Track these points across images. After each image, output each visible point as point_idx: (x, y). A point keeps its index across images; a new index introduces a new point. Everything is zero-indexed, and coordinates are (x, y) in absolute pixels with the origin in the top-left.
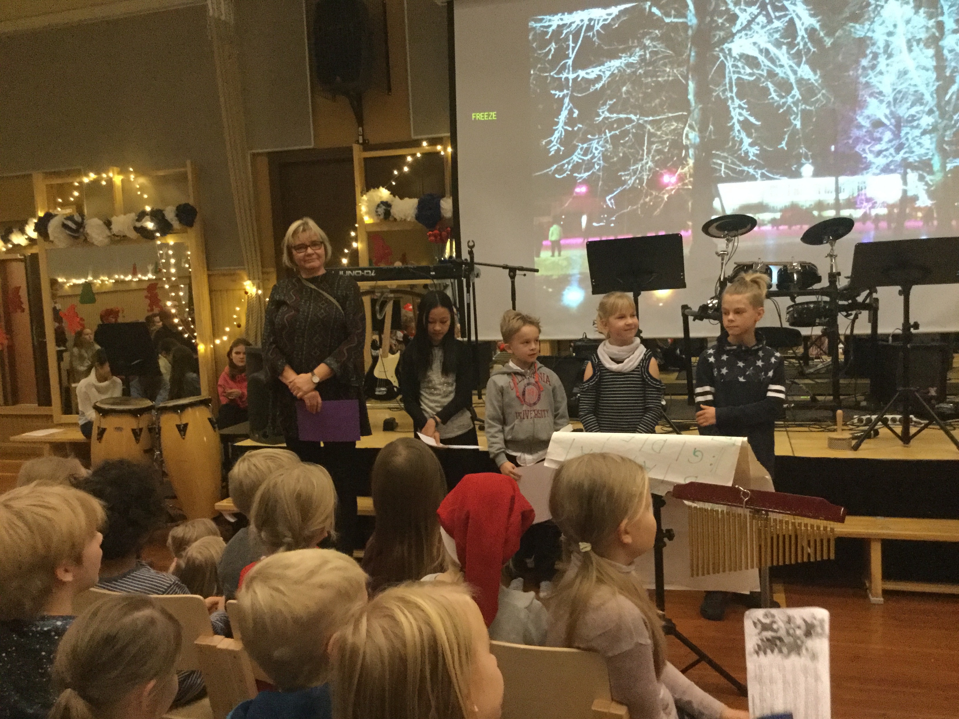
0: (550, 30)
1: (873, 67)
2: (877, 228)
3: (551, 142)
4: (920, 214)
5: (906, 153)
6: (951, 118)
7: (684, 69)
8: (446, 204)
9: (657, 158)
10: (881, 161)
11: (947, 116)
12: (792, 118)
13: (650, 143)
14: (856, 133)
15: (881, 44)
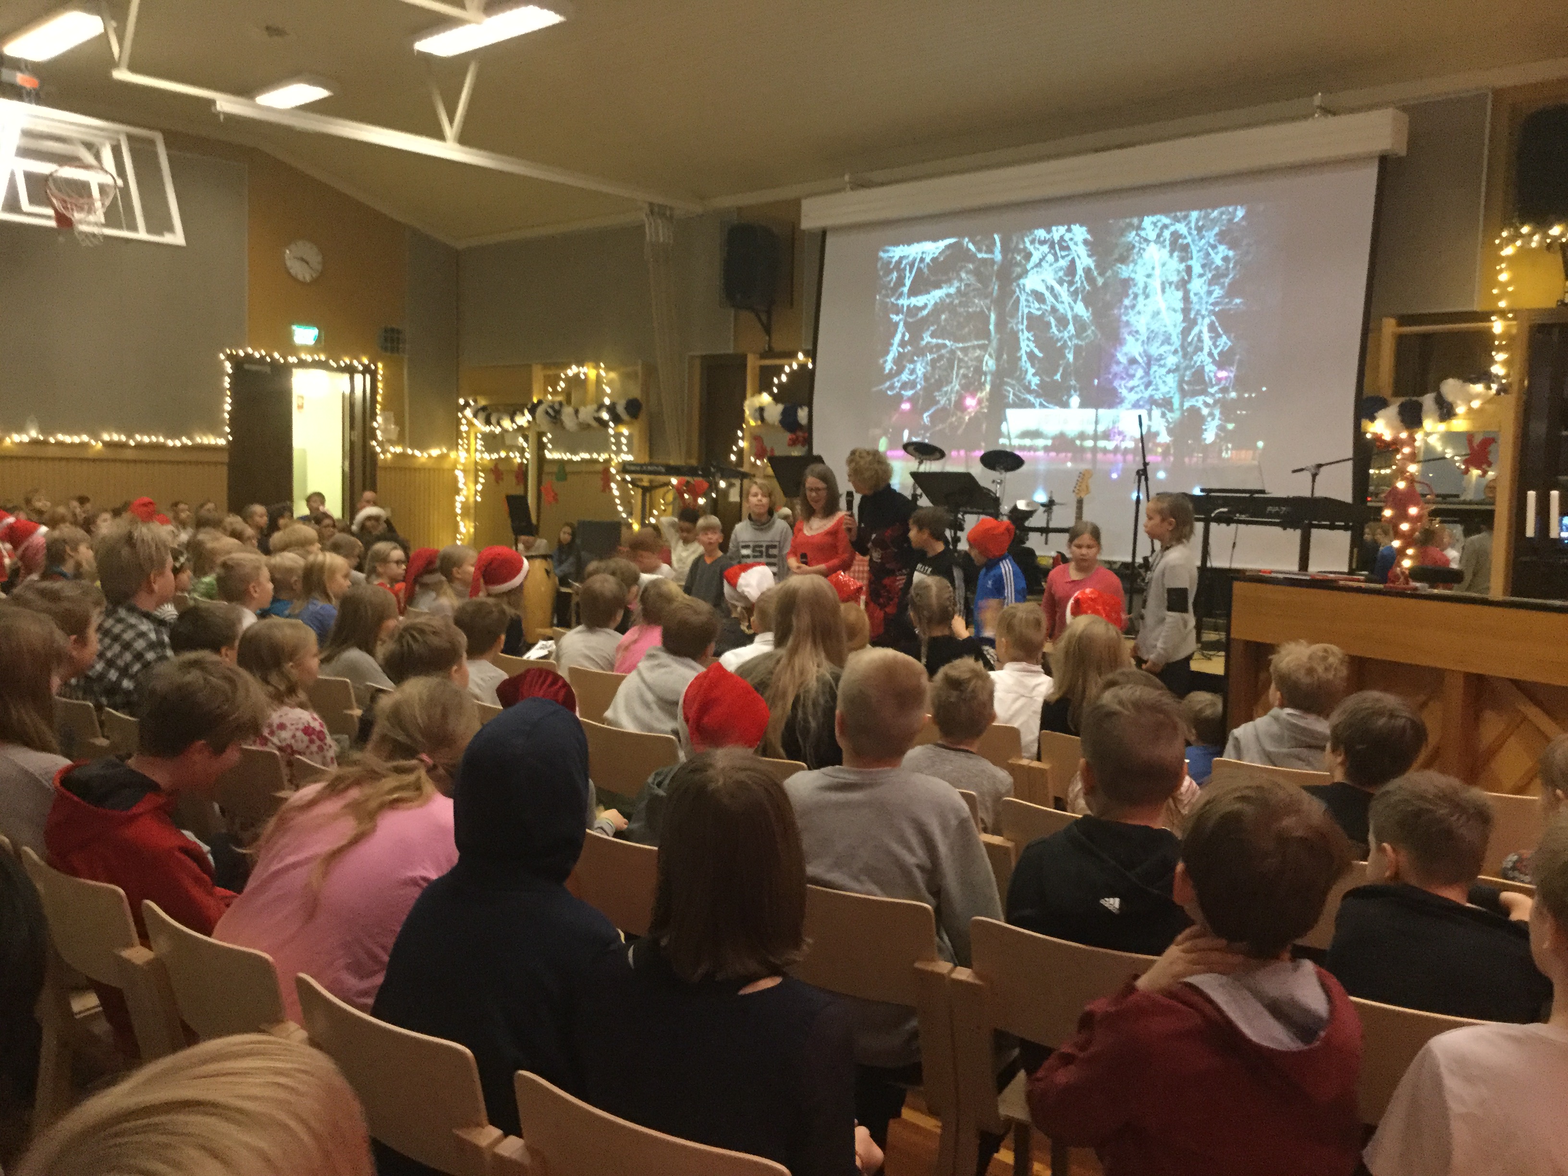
0: (894, 260)
1: (1133, 307)
2: (1125, 461)
3: (886, 361)
4: (1160, 450)
5: (1153, 390)
6: (1192, 358)
7: (988, 301)
8: (802, 414)
9: (963, 381)
10: (1132, 397)
11: (1189, 357)
12: (1067, 351)
13: (959, 368)
14: (1115, 369)
15: (1141, 285)
